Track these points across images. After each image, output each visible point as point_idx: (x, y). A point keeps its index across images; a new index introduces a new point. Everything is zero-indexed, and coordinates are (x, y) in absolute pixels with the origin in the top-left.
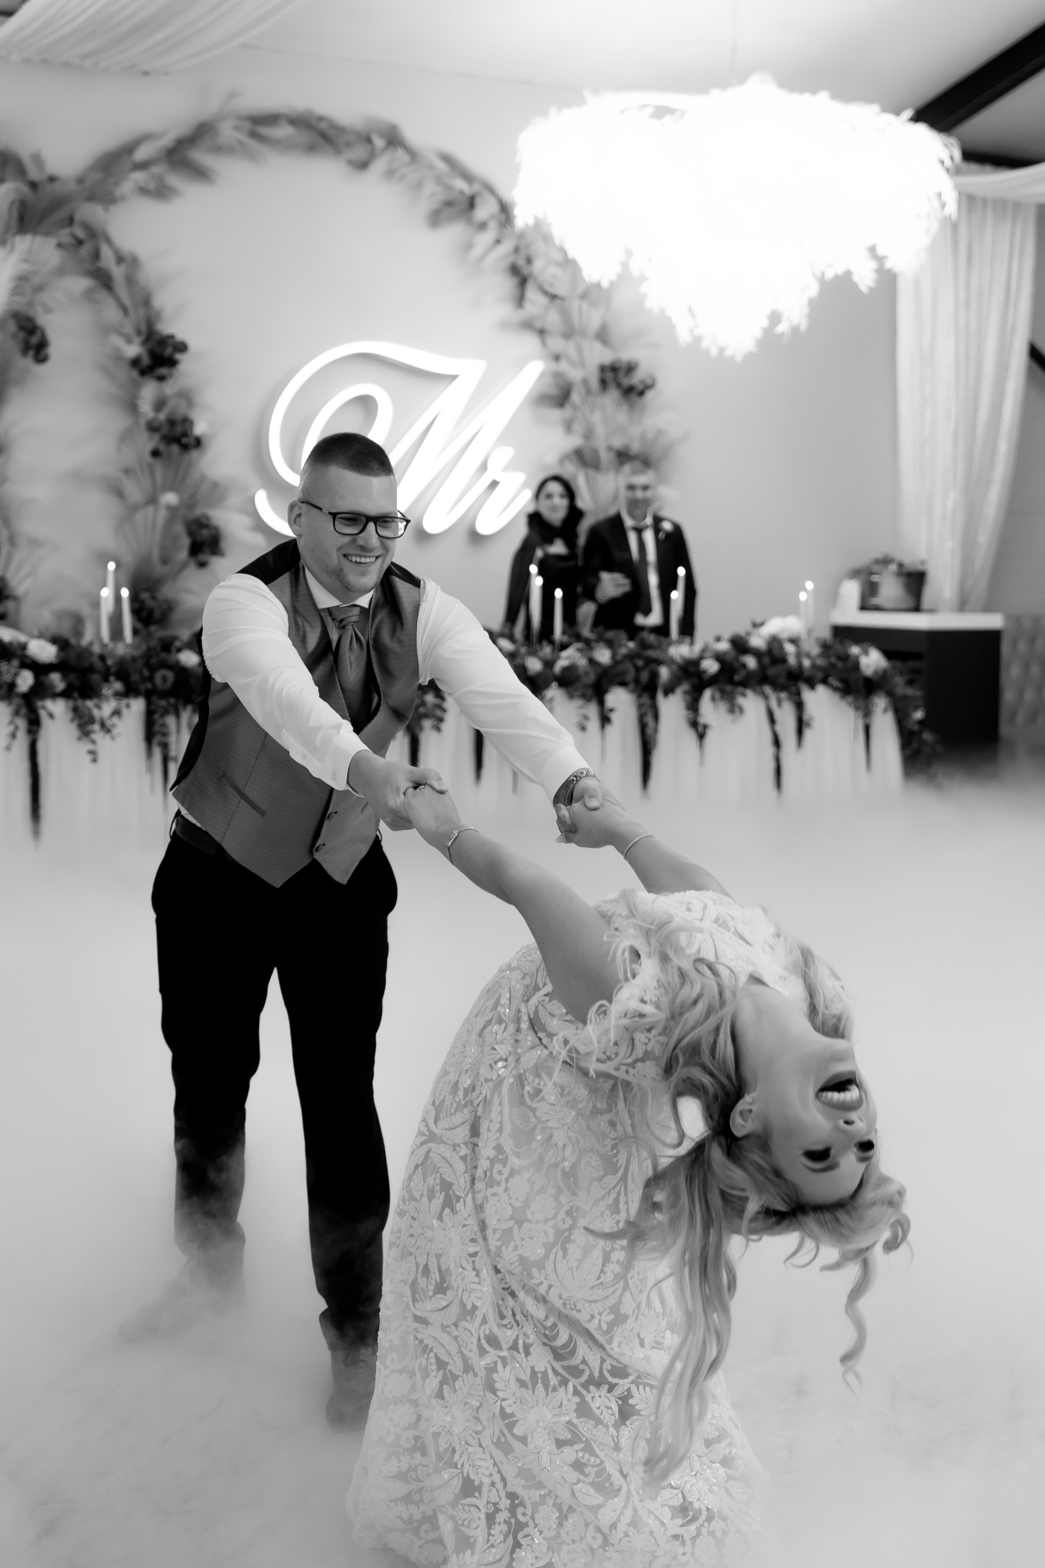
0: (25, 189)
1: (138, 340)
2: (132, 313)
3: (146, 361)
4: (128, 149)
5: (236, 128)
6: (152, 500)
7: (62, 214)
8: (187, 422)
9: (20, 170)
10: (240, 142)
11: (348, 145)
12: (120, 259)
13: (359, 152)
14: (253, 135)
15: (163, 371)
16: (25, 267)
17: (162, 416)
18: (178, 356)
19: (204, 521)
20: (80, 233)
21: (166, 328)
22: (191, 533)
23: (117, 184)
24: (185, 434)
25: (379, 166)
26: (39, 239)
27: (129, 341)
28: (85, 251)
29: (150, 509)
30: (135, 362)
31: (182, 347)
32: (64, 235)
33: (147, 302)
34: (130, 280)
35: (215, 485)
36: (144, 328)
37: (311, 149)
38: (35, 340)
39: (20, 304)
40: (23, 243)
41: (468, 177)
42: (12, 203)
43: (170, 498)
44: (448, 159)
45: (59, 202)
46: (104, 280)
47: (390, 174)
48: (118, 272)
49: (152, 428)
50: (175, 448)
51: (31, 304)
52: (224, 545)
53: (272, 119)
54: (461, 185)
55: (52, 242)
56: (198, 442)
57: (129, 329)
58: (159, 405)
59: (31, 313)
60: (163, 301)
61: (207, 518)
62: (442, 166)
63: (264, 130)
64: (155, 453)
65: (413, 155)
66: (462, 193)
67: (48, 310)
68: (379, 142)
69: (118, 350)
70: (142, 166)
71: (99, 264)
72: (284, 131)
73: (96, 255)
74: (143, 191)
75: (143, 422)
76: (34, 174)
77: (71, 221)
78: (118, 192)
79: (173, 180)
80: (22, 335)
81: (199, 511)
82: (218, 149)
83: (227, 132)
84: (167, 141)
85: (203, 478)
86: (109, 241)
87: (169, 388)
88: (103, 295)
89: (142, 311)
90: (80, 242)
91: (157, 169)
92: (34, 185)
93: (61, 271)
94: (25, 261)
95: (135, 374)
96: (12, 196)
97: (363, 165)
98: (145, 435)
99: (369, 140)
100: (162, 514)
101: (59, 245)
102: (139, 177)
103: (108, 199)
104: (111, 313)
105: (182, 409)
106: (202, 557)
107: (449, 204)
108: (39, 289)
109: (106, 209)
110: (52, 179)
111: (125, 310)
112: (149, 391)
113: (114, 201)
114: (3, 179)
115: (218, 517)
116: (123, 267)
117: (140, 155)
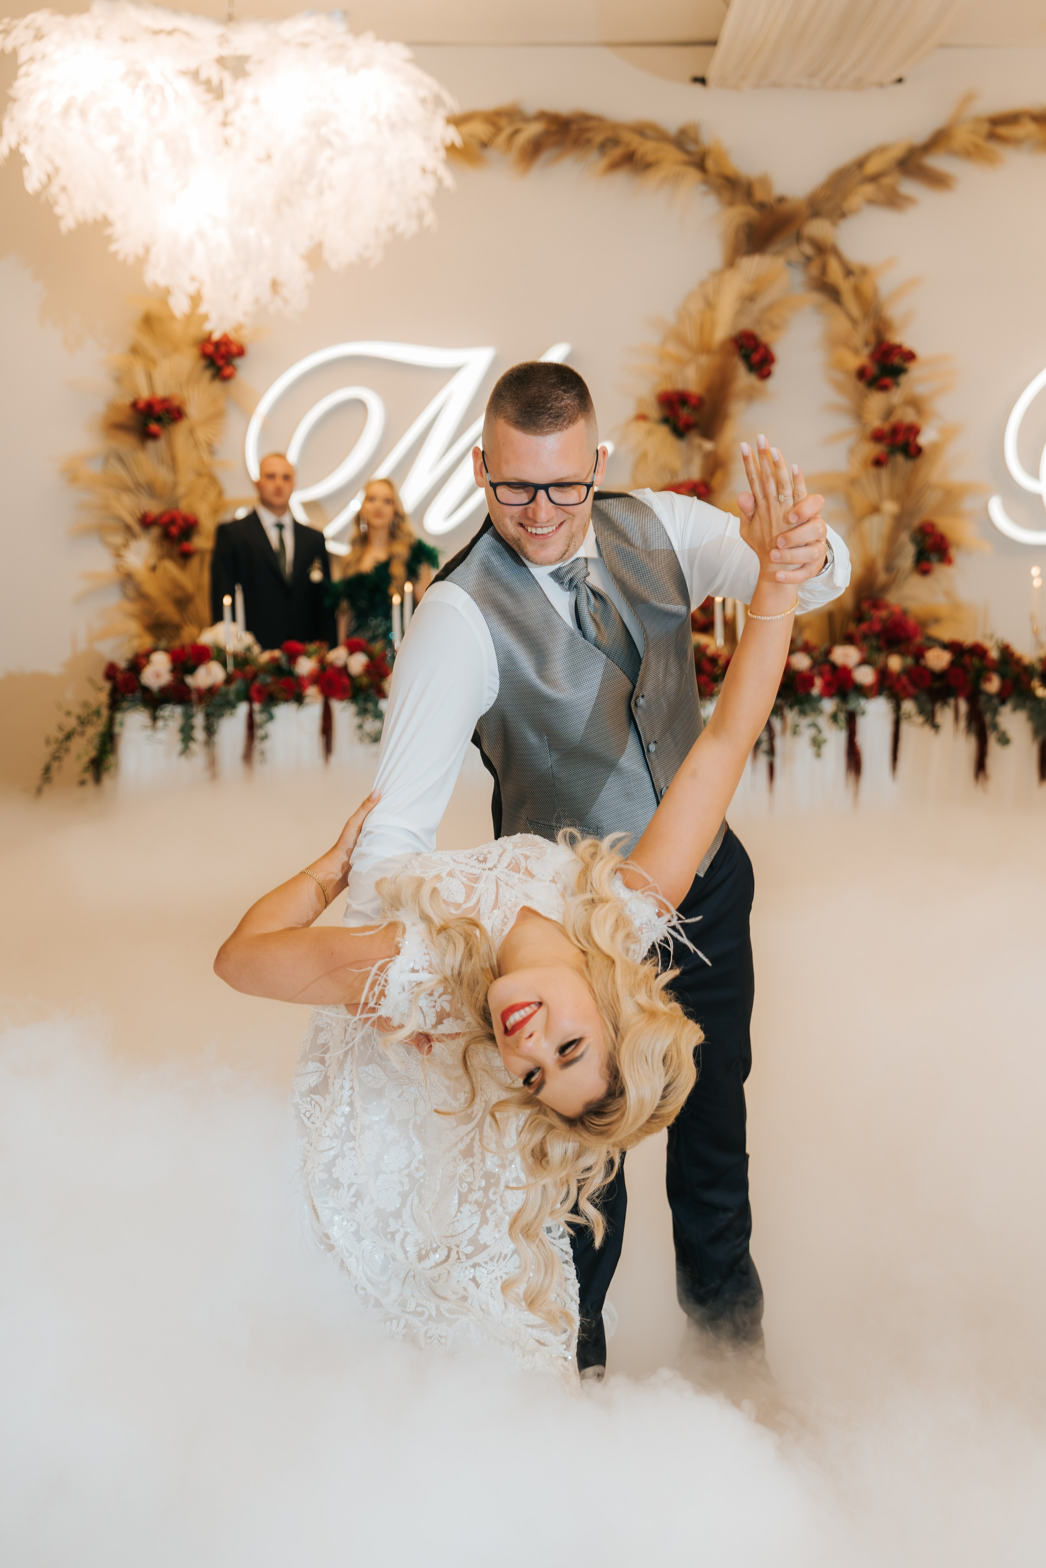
0: (754, 212)
1: (865, 352)
2: (861, 325)
3: (873, 369)
4: (860, 164)
5: (974, 132)
6: (876, 509)
7: (791, 230)
8: (914, 430)
9: (749, 193)
10: (978, 146)
12: (849, 272)
14: (993, 136)
15: (888, 381)
16: (750, 286)
17: (886, 427)
18: (906, 365)
19: (931, 528)
20: (809, 250)
21: (895, 338)
22: (916, 542)
23: (847, 198)
24: (911, 443)
26: (768, 258)
27: (856, 351)
28: (815, 267)
29: (874, 518)
30: (861, 374)
31: (910, 356)
32: (794, 254)
33: (878, 312)
34: (857, 292)
35: (949, 491)
36: (872, 339)
38: (756, 357)
39: (746, 324)
40: (752, 263)
42: (741, 226)
43: (889, 506)
45: (787, 220)
46: (832, 293)
48: (845, 286)
49: (877, 437)
50: (900, 457)
51: (758, 323)
53: (1012, 119)
55: (785, 260)
56: (922, 452)
57: (857, 341)
58: (886, 415)
59: (757, 333)
60: (894, 312)
61: (933, 525)
63: (1003, 131)
64: (878, 463)
67: (775, 328)
69: (844, 361)
70: (874, 178)
71: (827, 279)
72: (1025, 130)
73: (824, 270)
74: (871, 202)
75: (869, 433)
76: (763, 197)
77: (800, 239)
78: (848, 206)
79: (909, 187)
80: (744, 352)
81: (924, 519)
82: (954, 154)
83: (963, 136)
84: (899, 152)
85: (927, 485)
86: (837, 254)
87: (896, 396)
88: (833, 308)
89: (873, 322)
90: (808, 259)
91: (886, 181)
92: (762, 207)
94: (750, 280)
95: (861, 386)
96: (739, 220)
98: (870, 444)
100: (886, 522)
101: (791, 264)
102: (868, 189)
103: (839, 214)
104: (842, 324)
105: (908, 416)
106: (928, 566)
109: (834, 224)
110: (780, 200)
111: (854, 322)
112: (877, 402)
113: (843, 215)
114: (731, 204)
115: (945, 525)
116: (852, 281)
117: (872, 167)
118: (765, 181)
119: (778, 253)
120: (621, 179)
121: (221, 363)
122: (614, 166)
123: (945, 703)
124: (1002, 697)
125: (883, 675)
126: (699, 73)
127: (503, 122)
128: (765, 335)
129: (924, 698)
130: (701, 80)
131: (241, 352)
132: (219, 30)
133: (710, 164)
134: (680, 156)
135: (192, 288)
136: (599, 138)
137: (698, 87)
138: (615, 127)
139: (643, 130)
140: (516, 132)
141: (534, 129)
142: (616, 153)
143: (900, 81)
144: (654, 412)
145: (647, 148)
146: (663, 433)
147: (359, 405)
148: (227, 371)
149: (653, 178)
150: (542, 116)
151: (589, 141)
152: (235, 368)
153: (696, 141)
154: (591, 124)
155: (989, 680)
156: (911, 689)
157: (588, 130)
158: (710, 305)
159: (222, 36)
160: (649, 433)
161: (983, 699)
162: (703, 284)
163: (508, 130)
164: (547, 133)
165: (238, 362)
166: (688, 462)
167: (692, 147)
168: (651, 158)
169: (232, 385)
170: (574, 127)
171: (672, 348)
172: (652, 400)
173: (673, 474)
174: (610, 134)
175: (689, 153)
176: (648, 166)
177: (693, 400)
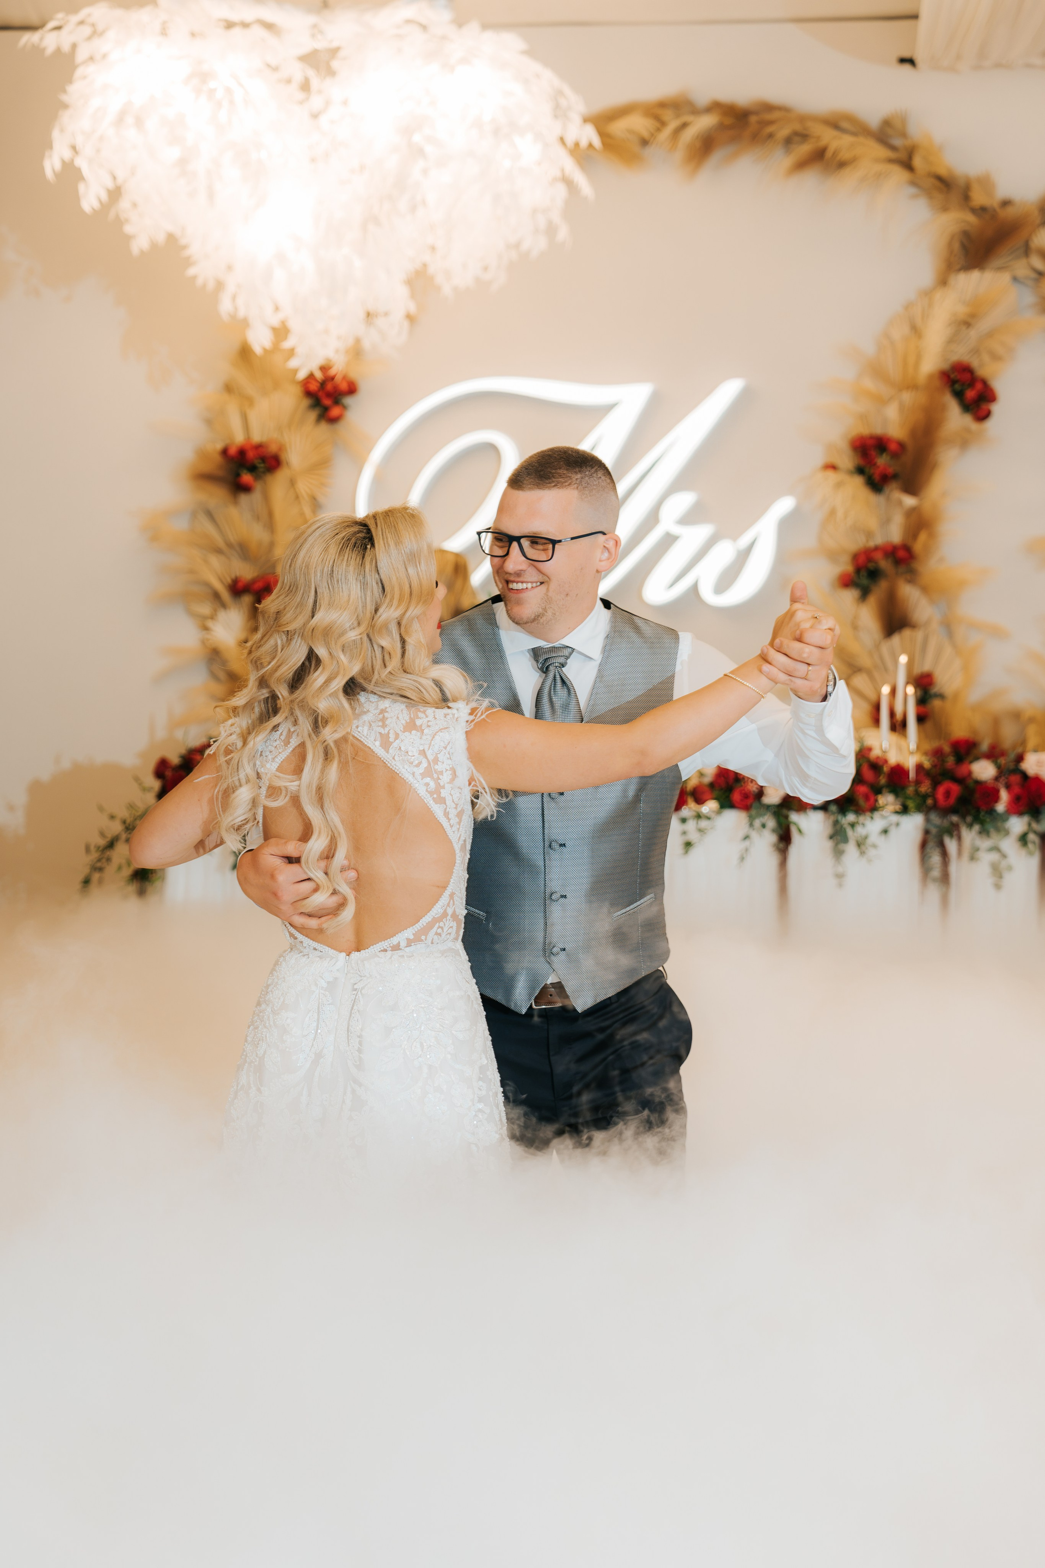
7: (1016, 241)
9: (966, 196)
16: (966, 308)
26: (988, 275)
32: (1021, 268)
39: (961, 354)
40: (969, 279)
42: (955, 234)
45: (1012, 228)
55: (1009, 276)
59: (975, 363)
76: (979, 198)
77: (1027, 250)
80: (956, 388)
92: (982, 213)
96: (953, 228)
101: (1017, 280)
110: (1006, 203)
114: (945, 209)
118: (986, 182)
119: (1000, 269)
120: (810, 179)
121: (327, 402)
122: (801, 165)
126: (906, 54)
127: (667, 115)
128: (985, 368)
130: (908, 61)
131: (352, 390)
132: (311, 19)
133: (917, 162)
134: (882, 152)
135: (275, 321)
136: (784, 132)
137: (907, 67)
138: (803, 119)
139: (835, 122)
140: (684, 125)
141: (706, 122)
142: (804, 149)
144: (847, 461)
145: (838, 143)
146: (856, 485)
147: (492, 449)
148: (335, 412)
149: (849, 179)
150: (716, 107)
151: (771, 136)
152: (345, 407)
153: (904, 135)
154: (775, 115)
157: (771, 123)
158: (916, 331)
159: (315, 26)
160: (839, 485)
162: (908, 306)
163: (673, 125)
164: (721, 127)
165: (348, 401)
166: (886, 521)
167: (897, 142)
168: (845, 155)
169: (341, 426)
170: (753, 119)
171: (869, 384)
172: (844, 446)
173: (869, 534)
174: (797, 127)
175: (893, 148)
176: (842, 165)
177: (893, 447)
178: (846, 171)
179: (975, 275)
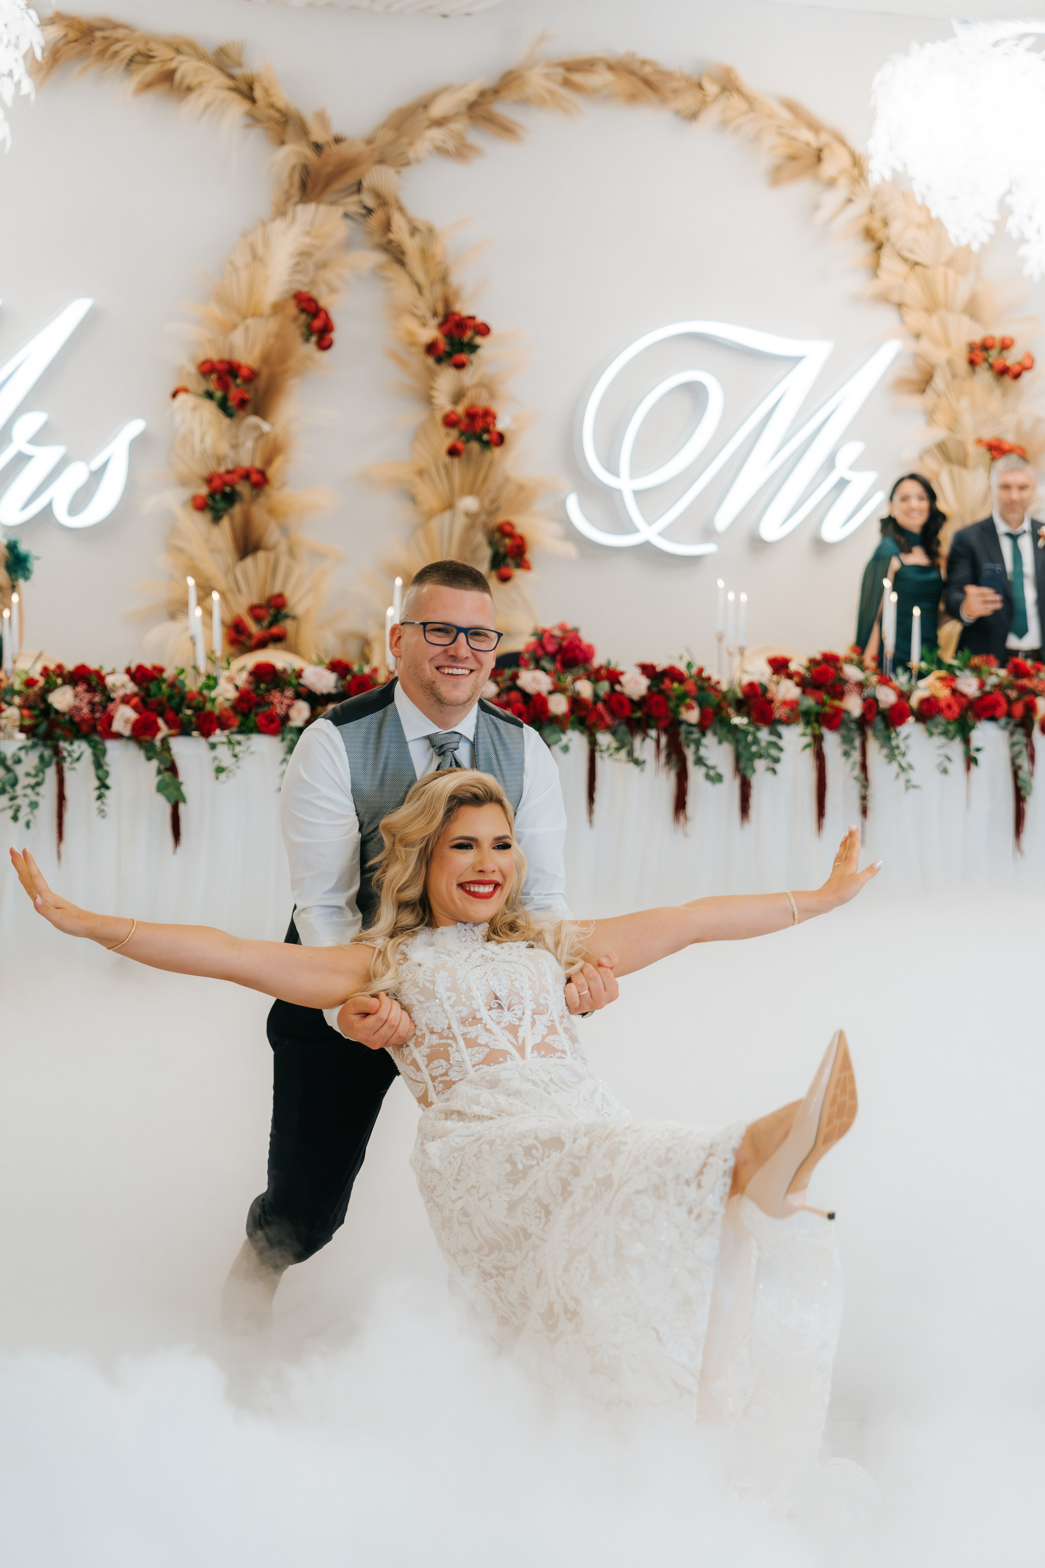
0: (309, 153)
1: (434, 322)
2: (427, 292)
3: (443, 345)
4: (425, 105)
5: (547, 76)
6: (450, 506)
7: (349, 179)
8: (488, 415)
9: (303, 131)
10: (550, 92)
11: (675, 91)
12: (414, 231)
13: (688, 101)
14: (567, 83)
15: (463, 357)
16: (307, 240)
17: (460, 409)
18: (479, 340)
19: (508, 528)
20: (370, 202)
21: (464, 308)
22: (491, 543)
23: (411, 144)
24: (487, 430)
25: (712, 115)
26: (323, 208)
27: (424, 324)
28: (375, 221)
29: (447, 515)
30: (431, 348)
31: (484, 330)
32: (351, 204)
33: (444, 279)
34: (425, 254)
35: (521, 488)
36: (441, 309)
37: (633, 98)
38: (318, 323)
39: (302, 284)
40: (306, 213)
41: (814, 126)
42: (294, 168)
43: (469, 503)
44: (791, 106)
45: (345, 167)
46: (396, 254)
47: (724, 124)
48: (411, 245)
49: (449, 422)
50: (475, 446)
51: (313, 282)
52: (529, 556)
53: (586, 65)
54: (805, 135)
55: (339, 211)
56: (500, 439)
57: (424, 310)
58: (458, 397)
59: (314, 294)
60: (462, 277)
61: (510, 524)
62: (785, 114)
63: (577, 78)
64: (453, 452)
65: (751, 102)
66: (808, 144)
67: (333, 290)
68: (711, 89)
69: (411, 334)
70: (440, 123)
71: (391, 236)
72: (600, 78)
73: (387, 226)
74: (441, 151)
75: (439, 417)
76: (318, 135)
77: (359, 187)
78: (411, 154)
79: (476, 137)
80: (303, 317)
81: (501, 518)
82: (526, 101)
83: (536, 81)
84: (469, 93)
85: (507, 479)
86: (401, 209)
87: (468, 377)
88: (395, 271)
89: (438, 289)
90: (369, 211)
91: (456, 126)
92: (318, 147)
93: (347, 245)
94: (308, 233)
95: (430, 361)
96: (293, 161)
97: (693, 116)
98: (443, 430)
99: (700, 86)
100: (461, 522)
101: (346, 215)
102: (436, 135)
103: (402, 162)
104: (404, 291)
105: (483, 402)
106: (504, 571)
107: (792, 158)
108: (323, 265)
109: (399, 173)
110: (338, 140)
111: (419, 288)
112: (446, 381)
113: (407, 164)
115: (524, 525)
116: (418, 239)
117: (438, 110)
118: (322, 118)
119: (333, 203)
120: (156, 101)
122: (148, 86)
123: (646, 735)
124: (703, 727)
125: (576, 702)
128: (324, 299)
129: (623, 728)
133: (258, 93)
134: (222, 80)
136: (128, 52)
138: (147, 40)
139: (178, 47)
142: (150, 71)
143: (469, 14)
144: (199, 385)
145: (186, 68)
146: (209, 409)
149: (194, 103)
151: (113, 55)
153: (239, 65)
154: (120, 33)
155: (689, 707)
156: (608, 719)
157: (118, 40)
158: (257, 258)
160: (191, 411)
161: (683, 728)
162: (244, 235)
166: (235, 447)
167: (237, 72)
168: (190, 80)
170: (99, 35)
171: (215, 310)
172: (192, 369)
173: (220, 460)
174: (141, 47)
175: (232, 77)
176: (189, 89)
177: (244, 372)
178: (193, 96)
179: (312, 207)
